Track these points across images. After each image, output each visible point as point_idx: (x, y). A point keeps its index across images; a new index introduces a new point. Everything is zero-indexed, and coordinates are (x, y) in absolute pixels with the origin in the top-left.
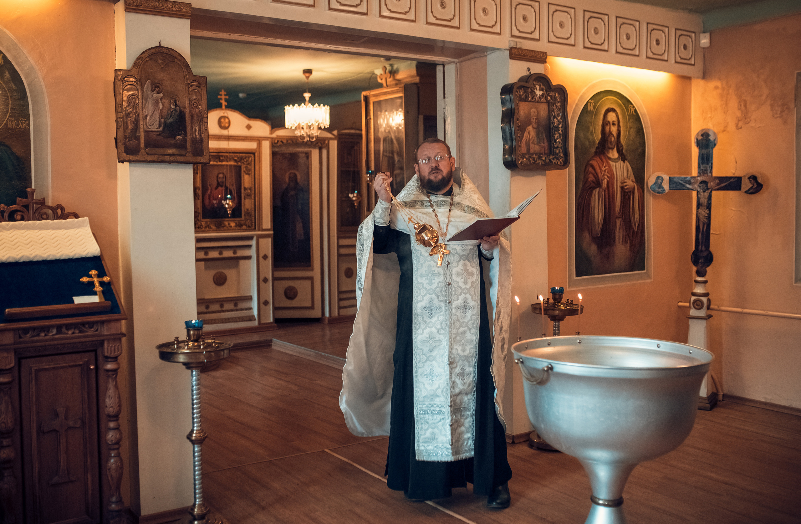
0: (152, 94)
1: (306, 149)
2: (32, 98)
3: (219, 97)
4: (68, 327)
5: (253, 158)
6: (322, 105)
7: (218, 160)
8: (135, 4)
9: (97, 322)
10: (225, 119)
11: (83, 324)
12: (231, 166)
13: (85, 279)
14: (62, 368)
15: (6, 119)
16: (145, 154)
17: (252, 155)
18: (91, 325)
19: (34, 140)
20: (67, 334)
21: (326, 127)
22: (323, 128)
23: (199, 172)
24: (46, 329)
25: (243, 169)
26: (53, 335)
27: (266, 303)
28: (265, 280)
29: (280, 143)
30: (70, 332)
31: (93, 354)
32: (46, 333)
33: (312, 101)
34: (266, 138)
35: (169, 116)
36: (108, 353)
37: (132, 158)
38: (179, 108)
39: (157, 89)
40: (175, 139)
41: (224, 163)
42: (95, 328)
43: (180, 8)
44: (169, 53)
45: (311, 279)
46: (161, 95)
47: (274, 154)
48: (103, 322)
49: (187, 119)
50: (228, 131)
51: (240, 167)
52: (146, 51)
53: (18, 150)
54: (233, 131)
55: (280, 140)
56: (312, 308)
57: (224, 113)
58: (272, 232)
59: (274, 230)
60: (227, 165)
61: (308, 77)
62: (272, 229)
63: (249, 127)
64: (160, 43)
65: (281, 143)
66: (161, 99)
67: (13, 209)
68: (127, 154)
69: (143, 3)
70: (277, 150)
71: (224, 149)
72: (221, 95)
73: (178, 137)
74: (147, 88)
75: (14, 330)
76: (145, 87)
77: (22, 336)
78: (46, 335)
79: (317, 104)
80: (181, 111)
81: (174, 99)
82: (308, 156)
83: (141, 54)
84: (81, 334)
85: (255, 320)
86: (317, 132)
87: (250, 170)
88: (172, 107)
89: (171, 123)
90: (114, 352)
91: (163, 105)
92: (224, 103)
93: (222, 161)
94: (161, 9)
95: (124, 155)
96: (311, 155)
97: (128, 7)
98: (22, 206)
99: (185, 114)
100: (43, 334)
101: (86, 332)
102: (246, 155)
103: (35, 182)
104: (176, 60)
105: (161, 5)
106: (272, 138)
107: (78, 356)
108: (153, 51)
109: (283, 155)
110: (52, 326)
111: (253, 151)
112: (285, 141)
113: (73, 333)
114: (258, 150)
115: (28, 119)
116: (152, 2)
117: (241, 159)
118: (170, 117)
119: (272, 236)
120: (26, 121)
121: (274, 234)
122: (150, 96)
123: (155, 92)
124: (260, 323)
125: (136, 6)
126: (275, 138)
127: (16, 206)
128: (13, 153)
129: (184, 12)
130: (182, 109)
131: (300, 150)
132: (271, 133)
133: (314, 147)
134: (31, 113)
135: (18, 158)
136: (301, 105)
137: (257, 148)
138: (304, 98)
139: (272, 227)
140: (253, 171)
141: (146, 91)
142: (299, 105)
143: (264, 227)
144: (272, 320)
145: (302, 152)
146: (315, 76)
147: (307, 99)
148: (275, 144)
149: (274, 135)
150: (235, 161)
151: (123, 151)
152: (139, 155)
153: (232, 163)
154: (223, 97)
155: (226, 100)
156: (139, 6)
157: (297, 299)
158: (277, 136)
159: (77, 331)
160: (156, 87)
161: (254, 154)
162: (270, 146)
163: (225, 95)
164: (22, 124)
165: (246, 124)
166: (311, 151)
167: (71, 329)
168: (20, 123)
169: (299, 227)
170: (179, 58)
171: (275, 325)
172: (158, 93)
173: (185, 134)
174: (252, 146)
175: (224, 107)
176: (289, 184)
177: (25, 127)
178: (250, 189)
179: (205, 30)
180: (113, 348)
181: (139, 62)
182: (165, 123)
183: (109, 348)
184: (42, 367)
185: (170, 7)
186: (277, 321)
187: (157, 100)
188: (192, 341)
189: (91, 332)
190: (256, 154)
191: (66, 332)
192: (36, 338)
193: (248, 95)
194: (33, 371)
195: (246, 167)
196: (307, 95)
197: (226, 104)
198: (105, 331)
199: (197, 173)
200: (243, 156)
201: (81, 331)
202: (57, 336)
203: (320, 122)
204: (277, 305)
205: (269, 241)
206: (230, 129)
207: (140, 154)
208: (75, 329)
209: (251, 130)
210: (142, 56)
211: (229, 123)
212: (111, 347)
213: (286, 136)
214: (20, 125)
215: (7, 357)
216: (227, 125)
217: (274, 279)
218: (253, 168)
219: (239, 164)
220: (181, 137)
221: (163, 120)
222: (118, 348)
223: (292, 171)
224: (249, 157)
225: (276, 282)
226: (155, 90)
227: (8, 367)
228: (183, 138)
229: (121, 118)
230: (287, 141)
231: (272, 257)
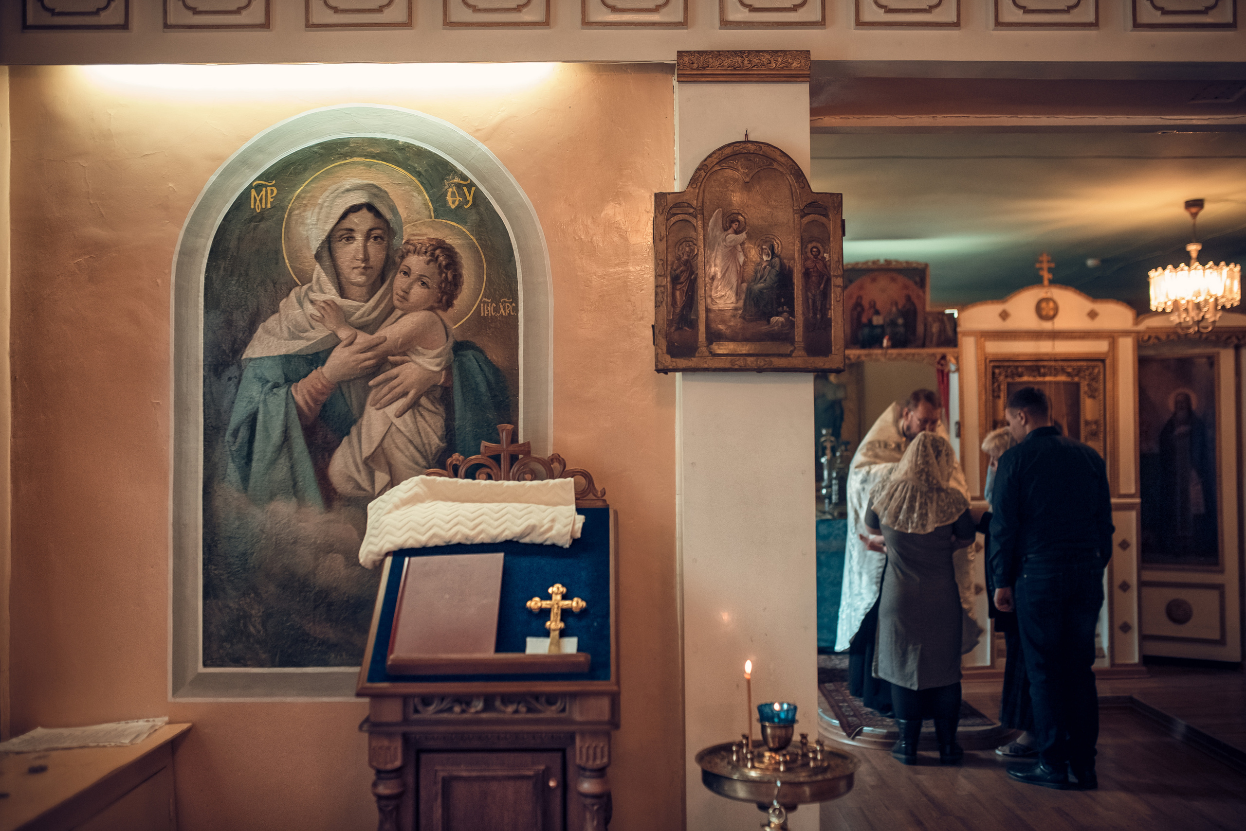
0: (723, 235)
1: (1210, 350)
2: (522, 261)
3: (1038, 265)
4: (507, 699)
5: (1102, 370)
6: (1223, 263)
7: (1036, 373)
8: (695, 65)
9: (564, 695)
10: (1048, 304)
11: (537, 696)
12: (1057, 383)
13: (535, 603)
14: (494, 778)
15: (478, 302)
16: (707, 354)
17: (1100, 364)
18: (551, 699)
19: (525, 336)
20: (504, 712)
21: (1235, 304)
22: (1228, 306)
23: (1002, 395)
24: (465, 701)
25: (1084, 388)
26: (477, 712)
27: (1126, 628)
28: (1125, 587)
29: (1151, 342)
30: (510, 709)
31: (558, 756)
32: (464, 706)
33: (1203, 259)
34: (1126, 333)
35: (759, 275)
36: (581, 758)
37: (682, 363)
38: (781, 260)
39: (734, 226)
40: (769, 321)
41: (1048, 379)
42: (559, 705)
43: (787, 62)
44: (761, 153)
45: (1220, 588)
46: (743, 235)
47: (1143, 362)
48: (574, 696)
49: (795, 281)
50: (1053, 323)
51: (1078, 385)
52: (714, 153)
53: (496, 355)
54: (1061, 323)
55: (1153, 335)
56: (1221, 642)
57: (1047, 293)
58: (1137, 500)
59: (1142, 496)
60: (1050, 382)
61: (1194, 215)
62: (1139, 494)
63: (1093, 315)
64: (746, 135)
65: (1156, 341)
66: (742, 244)
67: (472, 463)
68: (673, 356)
69: (710, 60)
70: (1151, 352)
71: (1047, 354)
72: (1041, 262)
73: (774, 319)
74: (715, 224)
75: (405, 698)
76: (710, 224)
77: (420, 708)
78: (463, 711)
79: (1211, 263)
80: (782, 265)
81: (768, 244)
82: (1212, 361)
83: (705, 160)
84: (530, 716)
85: (1104, 657)
86: (1215, 316)
87: (1096, 390)
88: (765, 258)
89: (761, 291)
90: (595, 759)
91: (746, 256)
92: (1046, 276)
93: (1044, 375)
94: (747, 70)
95: (668, 360)
96: (1219, 360)
97: (681, 72)
98: (489, 457)
99: (791, 272)
100: (457, 709)
101: (539, 711)
102: (1090, 363)
103: (524, 413)
104: (775, 164)
105: (746, 62)
106: (1138, 333)
107: (527, 757)
108: (728, 151)
109: (1164, 362)
110: (478, 696)
111: (1102, 357)
112: (1164, 337)
113: (516, 712)
114: (1111, 354)
115: (515, 300)
116: (728, 58)
117: (1078, 371)
118: (761, 278)
119: (1139, 507)
120: (511, 303)
121: (1142, 503)
122: (720, 240)
123: (730, 231)
124: (1113, 664)
125: (698, 69)
126: (1144, 332)
127: (479, 456)
128: (489, 363)
129: (795, 69)
130: (785, 261)
131: (1197, 351)
132: (1137, 322)
133: (1226, 345)
134: (520, 287)
135: (496, 370)
136: (1178, 266)
137: (1109, 352)
138: (1188, 254)
139: (1139, 492)
140: (1102, 391)
141: (713, 229)
142: (1176, 267)
143: (1123, 491)
144: (1136, 659)
145: (1200, 356)
146: (1210, 211)
147: (1194, 255)
148: (1142, 343)
149: (1142, 327)
150: (1069, 374)
151: (665, 351)
152: (694, 357)
153: (1062, 378)
154: (1045, 266)
155: (1050, 270)
156: (704, 68)
157: (1190, 624)
158: (1148, 328)
159: (523, 709)
160: (732, 222)
161: (1103, 361)
162: (1134, 346)
163: (1048, 262)
164: (504, 308)
165: (1088, 310)
166: (1218, 353)
167: (512, 702)
168: (501, 307)
169: (1195, 491)
170: (782, 160)
171: (1144, 668)
172: (736, 232)
173: (792, 313)
174: (1100, 347)
175: (1046, 282)
176: (1175, 414)
177: (509, 314)
178: (1096, 422)
179: (884, 114)
180: (591, 752)
181: (700, 175)
182: (749, 291)
183: (584, 751)
184: (455, 773)
185: (766, 62)
186: (1147, 660)
187: (735, 247)
188: (771, 750)
189: (551, 712)
190: (1108, 362)
191: (502, 708)
192: (445, 715)
193: (1103, 261)
194: (440, 779)
195: (1089, 385)
196: (1193, 249)
197: (1051, 276)
198: (578, 713)
199: (999, 397)
200: (1081, 366)
201: (530, 710)
202: (484, 716)
203: (1220, 294)
204: (1147, 632)
205: (1133, 515)
206: (1056, 320)
207: (697, 355)
208: (519, 703)
209: (1098, 319)
210: (706, 163)
211: (1056, 309)
212: (588, 748)
213: (1166, 328)
214: (502, 310)
215: (389, 748)
216: (1051, 313)
217: (1142, 584)
218: (1101, 387)
219: (1076, 379)
220: (781, 319)
221: (744, 285)
222: (602, 751)
223: (1181, 390)
224: (1094, 367)
225: (1146, 591)
226: (730, 227)
227: (389, 767)
228: (787, 320)
229: (664, 286)
230: (1168, 336)
231: (1138, 543)
